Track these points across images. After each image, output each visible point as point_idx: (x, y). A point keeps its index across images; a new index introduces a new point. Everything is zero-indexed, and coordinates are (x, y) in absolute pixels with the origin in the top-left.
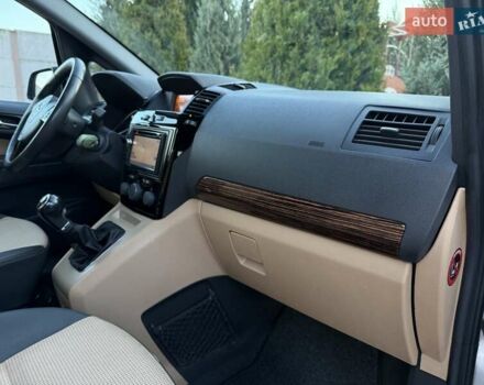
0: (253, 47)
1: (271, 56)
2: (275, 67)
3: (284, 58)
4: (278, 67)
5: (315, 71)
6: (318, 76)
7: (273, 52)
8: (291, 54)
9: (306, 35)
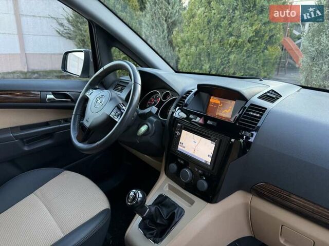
0: (193, 17)
1: (208, 24)
2: (210, 32)
3: (218, 26)
4: (213, 32)
5: (239, 37)
6: (240, 40)
7: (209, 22)
8: (222, 24)
9: (234, 10)
